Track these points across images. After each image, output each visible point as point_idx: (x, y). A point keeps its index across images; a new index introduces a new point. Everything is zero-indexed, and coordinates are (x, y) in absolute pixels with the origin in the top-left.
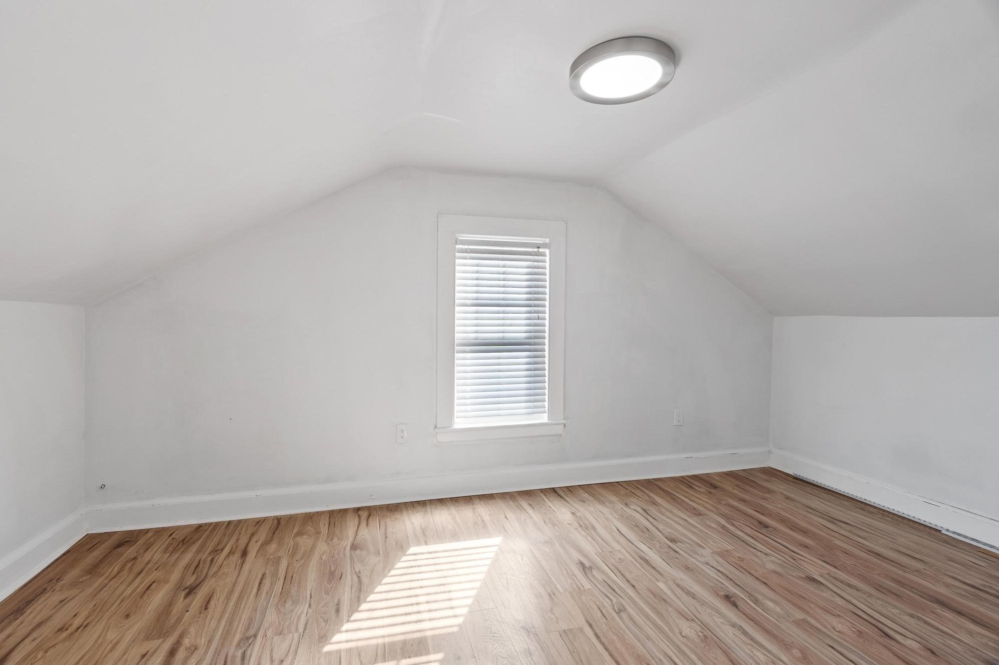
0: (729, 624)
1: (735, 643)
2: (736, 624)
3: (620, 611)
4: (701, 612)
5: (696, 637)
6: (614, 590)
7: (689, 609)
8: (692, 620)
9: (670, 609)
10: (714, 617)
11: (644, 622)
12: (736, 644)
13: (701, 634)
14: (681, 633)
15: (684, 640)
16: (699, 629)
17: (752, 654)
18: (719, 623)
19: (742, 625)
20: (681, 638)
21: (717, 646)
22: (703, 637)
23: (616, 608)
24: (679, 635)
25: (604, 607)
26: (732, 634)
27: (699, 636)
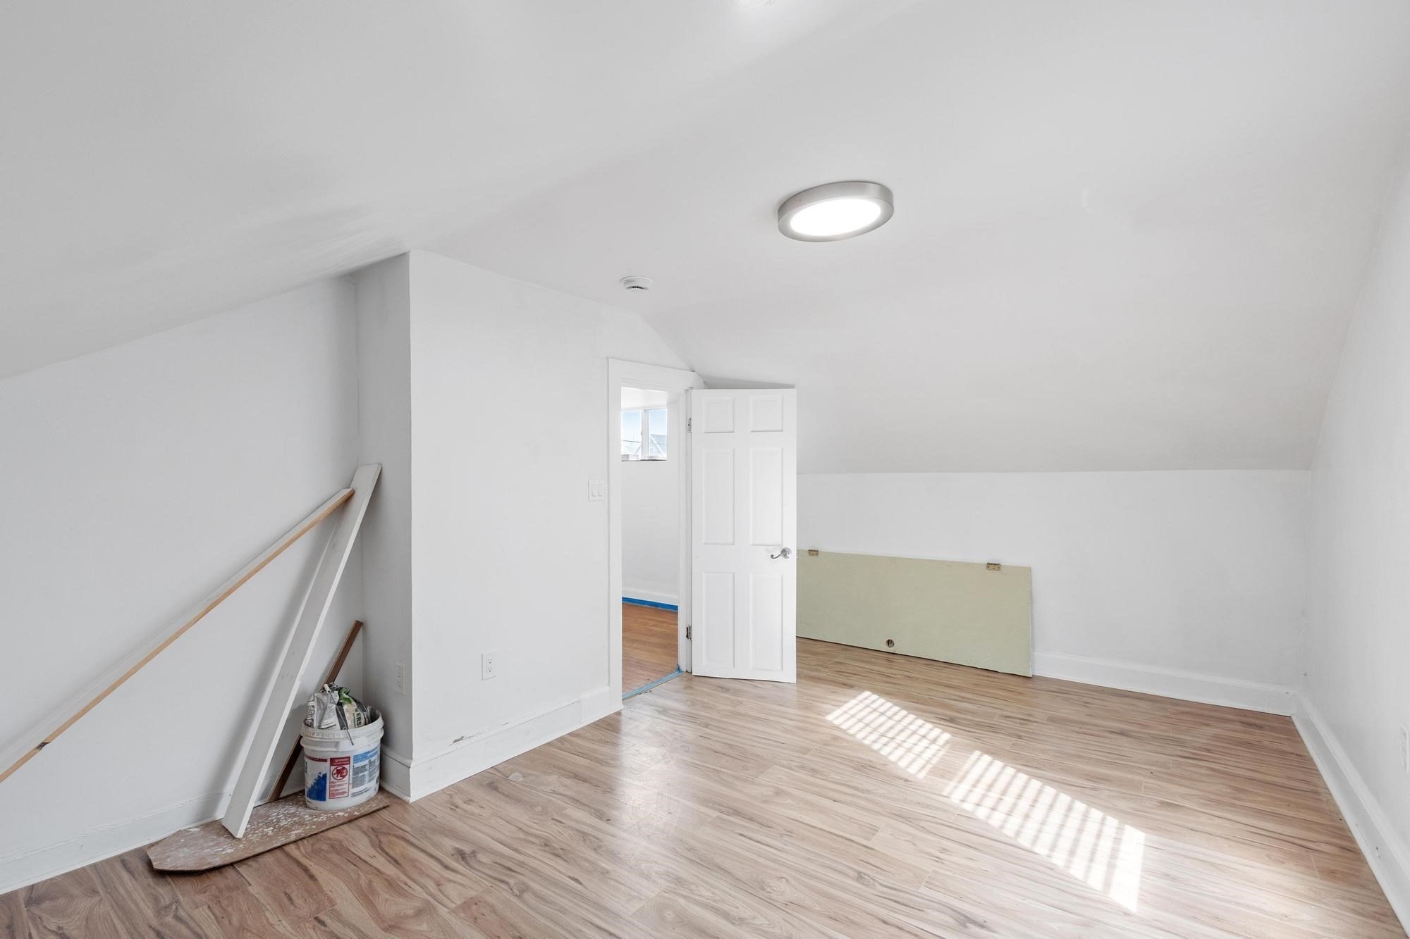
0: (747, 921)
1: (732, 897)
2: (739, 924)
3: (860, 877)
4: (783, 922)
5: (771, 884)
6: (895, 901)
7: (800, 920)
8: (787, 905)
9: (817, 908)
10: (767, 922)
11: (826, 875)
12: (730, 895)
13: (769, 889)
14: (787, 880)
15: (779, 874)
16: (774, 896)
17: (712, 889)
18: (759, 917)
19: (733, 927)
20: (784, 876)
21: (747, 882)
22: (765, 887)
23: (867, 877)
24: (788, 877)
25: (877, 873)
26: (740, 907)
27: (769, 886)
